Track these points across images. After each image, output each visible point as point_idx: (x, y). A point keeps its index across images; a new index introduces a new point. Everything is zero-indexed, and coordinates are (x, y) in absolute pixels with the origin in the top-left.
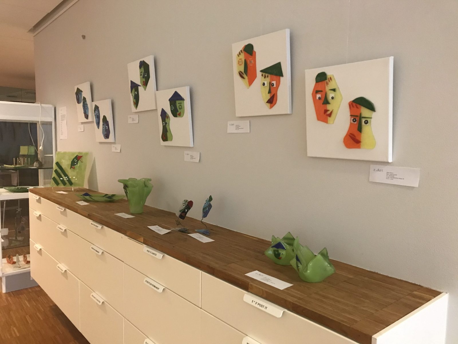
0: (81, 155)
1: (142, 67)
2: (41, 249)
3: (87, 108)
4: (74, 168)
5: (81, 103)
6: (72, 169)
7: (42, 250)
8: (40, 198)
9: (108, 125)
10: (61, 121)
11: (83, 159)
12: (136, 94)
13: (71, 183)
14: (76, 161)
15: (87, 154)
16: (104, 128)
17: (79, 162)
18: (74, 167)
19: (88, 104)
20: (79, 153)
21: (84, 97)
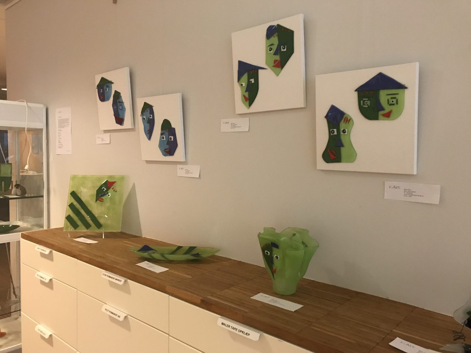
0: (114, 181)
1: (275, 35)
2: (51, 336)
3: (123, 109)
4: (102, 201)
5: (108, 99)
6: (98, 201)
7: (53, 338)
8: (51, 252)
9: (174, 135)
10: (59, 127)
11: (116, 186)
12: (253, 82)
13: (99, 225)
14: (105, 189)
15: (122, 178)
16: (165, 139)
17: (111, 190)
18: (102, 199)
19: (124, 102)
20: (111, 177)
21: (116, 91)
